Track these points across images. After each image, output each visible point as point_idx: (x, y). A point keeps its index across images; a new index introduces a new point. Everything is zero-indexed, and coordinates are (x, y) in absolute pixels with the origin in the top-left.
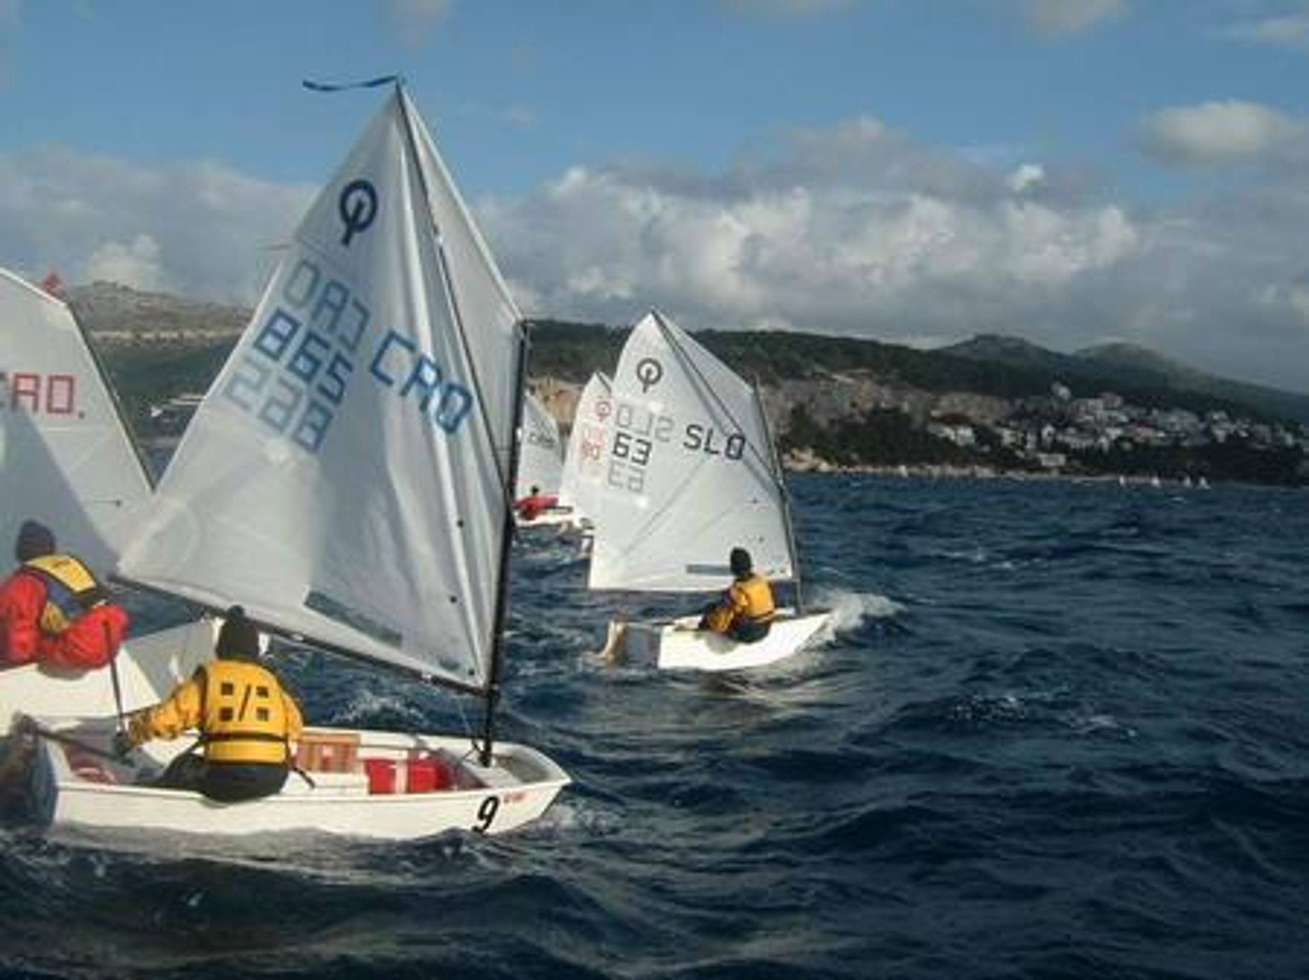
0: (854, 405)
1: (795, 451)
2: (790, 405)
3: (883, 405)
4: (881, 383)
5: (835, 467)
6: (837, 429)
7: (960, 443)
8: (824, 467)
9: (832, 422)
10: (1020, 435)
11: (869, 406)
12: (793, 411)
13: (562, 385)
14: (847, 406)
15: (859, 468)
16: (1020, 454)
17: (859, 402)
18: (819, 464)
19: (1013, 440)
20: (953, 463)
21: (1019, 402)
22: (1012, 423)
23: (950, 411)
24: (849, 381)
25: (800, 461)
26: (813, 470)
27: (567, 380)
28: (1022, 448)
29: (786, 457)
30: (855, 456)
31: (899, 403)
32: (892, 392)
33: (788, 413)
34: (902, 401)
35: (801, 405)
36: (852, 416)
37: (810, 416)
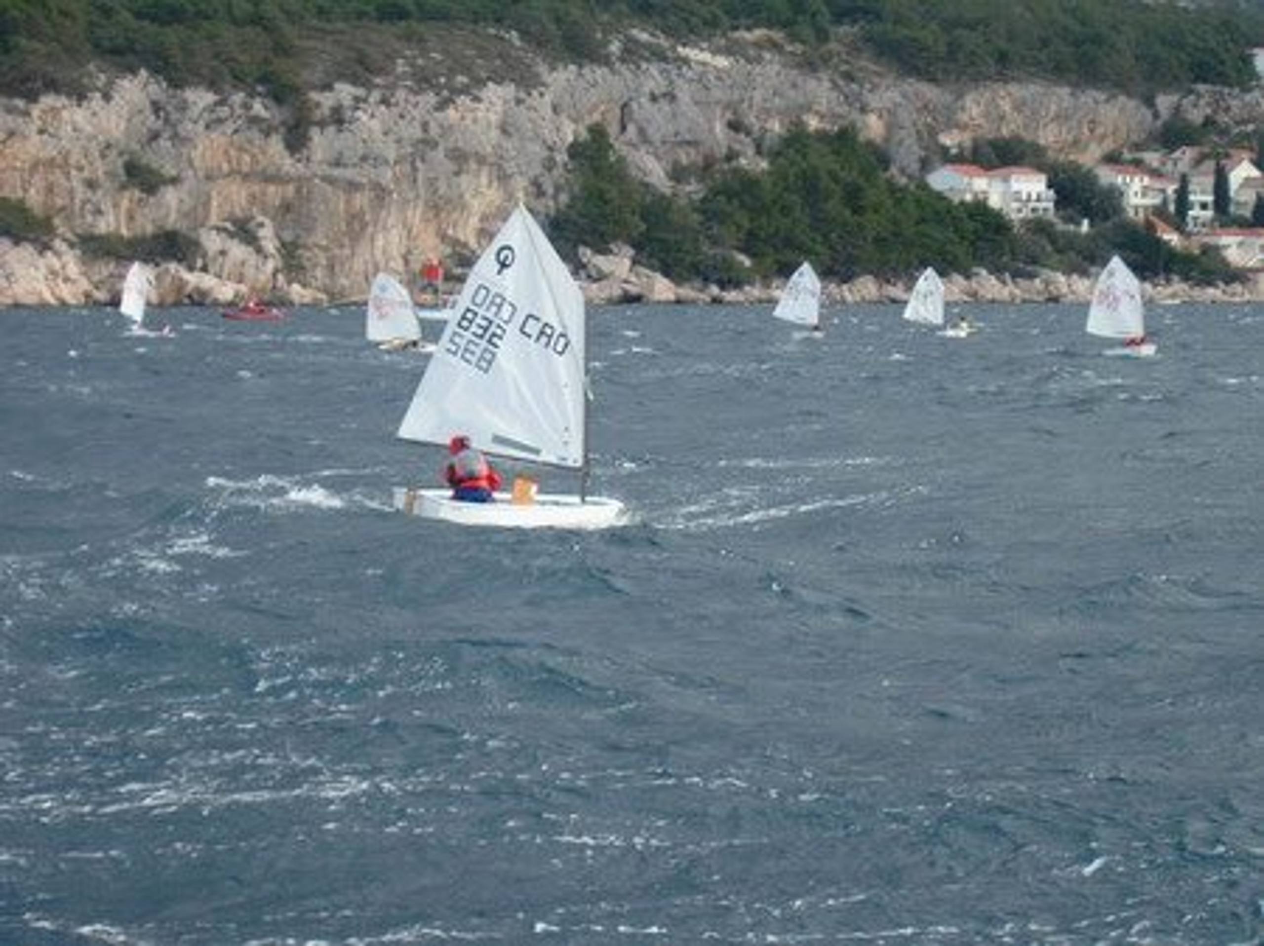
0: (735, 126)
1: (585, 253)
2: (569, 132)
3: (813, 123)
4: (809, 65)
5: (689, 290)
6: (694, 189)
7: (1015, 214)
8: (662, 290)
9: (677, 174)
10: (1171, 189)
11: (776, 126)
12: (575, 150)
14: (719, 128)
15: (755, 291)
16: (1172, 238)
17: (751, 119)
19: (1154, 200)
20: (997, 270)
21: (1164, 102)
22: (1152, 158)
23: (988, 132)
24: (722, 62)
26: (633, 299)
28: (1179, 222)
31: (855, 115)
32: (835, 86)
33: (561, 157)
34: (863, 110)
35: (598, 132)
36: (731, 156)
37: (621, 160)
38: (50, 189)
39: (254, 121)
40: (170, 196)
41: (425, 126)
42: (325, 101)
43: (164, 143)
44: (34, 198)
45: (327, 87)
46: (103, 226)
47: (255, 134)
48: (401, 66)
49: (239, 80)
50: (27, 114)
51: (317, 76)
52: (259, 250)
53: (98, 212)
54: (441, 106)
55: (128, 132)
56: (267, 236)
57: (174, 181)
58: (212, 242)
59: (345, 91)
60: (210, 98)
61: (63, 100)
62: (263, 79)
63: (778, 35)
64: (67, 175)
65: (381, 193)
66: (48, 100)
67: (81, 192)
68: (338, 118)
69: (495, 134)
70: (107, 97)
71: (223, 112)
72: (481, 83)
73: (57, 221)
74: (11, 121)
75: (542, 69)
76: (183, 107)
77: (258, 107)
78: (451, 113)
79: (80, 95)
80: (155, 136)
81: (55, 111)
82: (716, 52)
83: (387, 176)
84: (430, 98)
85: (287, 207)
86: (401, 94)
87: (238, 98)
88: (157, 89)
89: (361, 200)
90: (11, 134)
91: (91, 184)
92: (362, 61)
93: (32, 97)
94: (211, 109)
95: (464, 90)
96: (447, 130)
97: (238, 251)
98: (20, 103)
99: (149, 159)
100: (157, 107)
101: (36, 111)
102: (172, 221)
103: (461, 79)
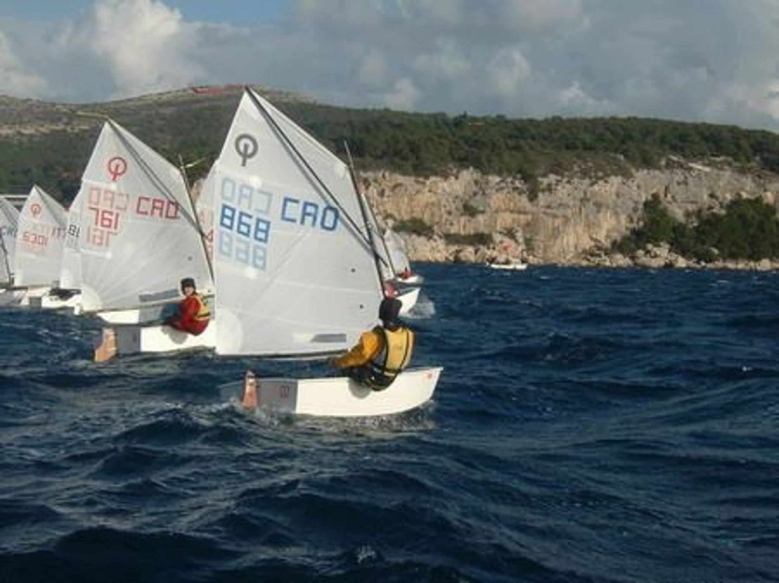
0: (712, 196)
1: (650, 246)
2: (644, 197)
3: (745, 195)
4: (742, 171)
5: (692, 263)
6: (695, 222)
8: (681, 262)
9: (688, 215)
11: (729, 197)
12: (646, 204)
13: (400, 179)
14: (705, 197)
15: (720, 264)
17: (718, 194)
18: (676, 260)
24: (707, 169)
25: (656, 256)
26: (669, 266)
27: (405, 173)
29: (641, 252)
30: (716, 251)
31: (761, 193)
32: (754, 181)
33: (641, 206)
34: (765, 190)
35: (655, 196)
36: (710, 208)
37: (666, 209)
38: (433, 215)
39: (515, 189)
40: (480, 218)
41: (585, 193)
42: (545, 181)
43: (478, 197)
44: (426, 218)
45: (545, 175)
46: (453, 230)
47: (516, 194)
48: (576, 169)
49: (510, 172)
50: (424, 184)
51: (541, 171)
52: (516, 241)
53: (452, 224)
54: (592, 184)
55: (465, 193)
56: (519, 235)
57: (483, 212)
58: (497, 238)
59: (552, 178)
60: (498, 179)
61: (438, 179)
62: (520, 171)
63: (730, 159)
64: (440, 209)
65: (566, 220)
66: (433, 179)
67: (445, 216)
68: (549, 189)
69: (614, 197)
70: (457, 178)
71: (503, 185)
72: (608, 176)
73: (436, 228)
74: (418, 187)
75: (633, 171)
76: (487, 183)
77: (517, 184)
78: (596, 187)
79: (446, 177)
80: (475, 194)
81: (435, 183)
82: (705, 165)
83: (569, 213)
84: (587, 181)
85: (528, 224)
86: (576, 180)
87: (509, 180)
88: (477, 175)
89: (558, 222)
90: (418, 192)
91: (449, 213)
92: (559, 165)
93: (427, 177)
94: (498, 184)
95: (601, 178)
96: (594, 194)
97: (507, 241)
98: (421, 179)
99: (472, 203)
100: (476, 182)
101: (428, 182)
102: (483, 229)
103: (600, 174)
